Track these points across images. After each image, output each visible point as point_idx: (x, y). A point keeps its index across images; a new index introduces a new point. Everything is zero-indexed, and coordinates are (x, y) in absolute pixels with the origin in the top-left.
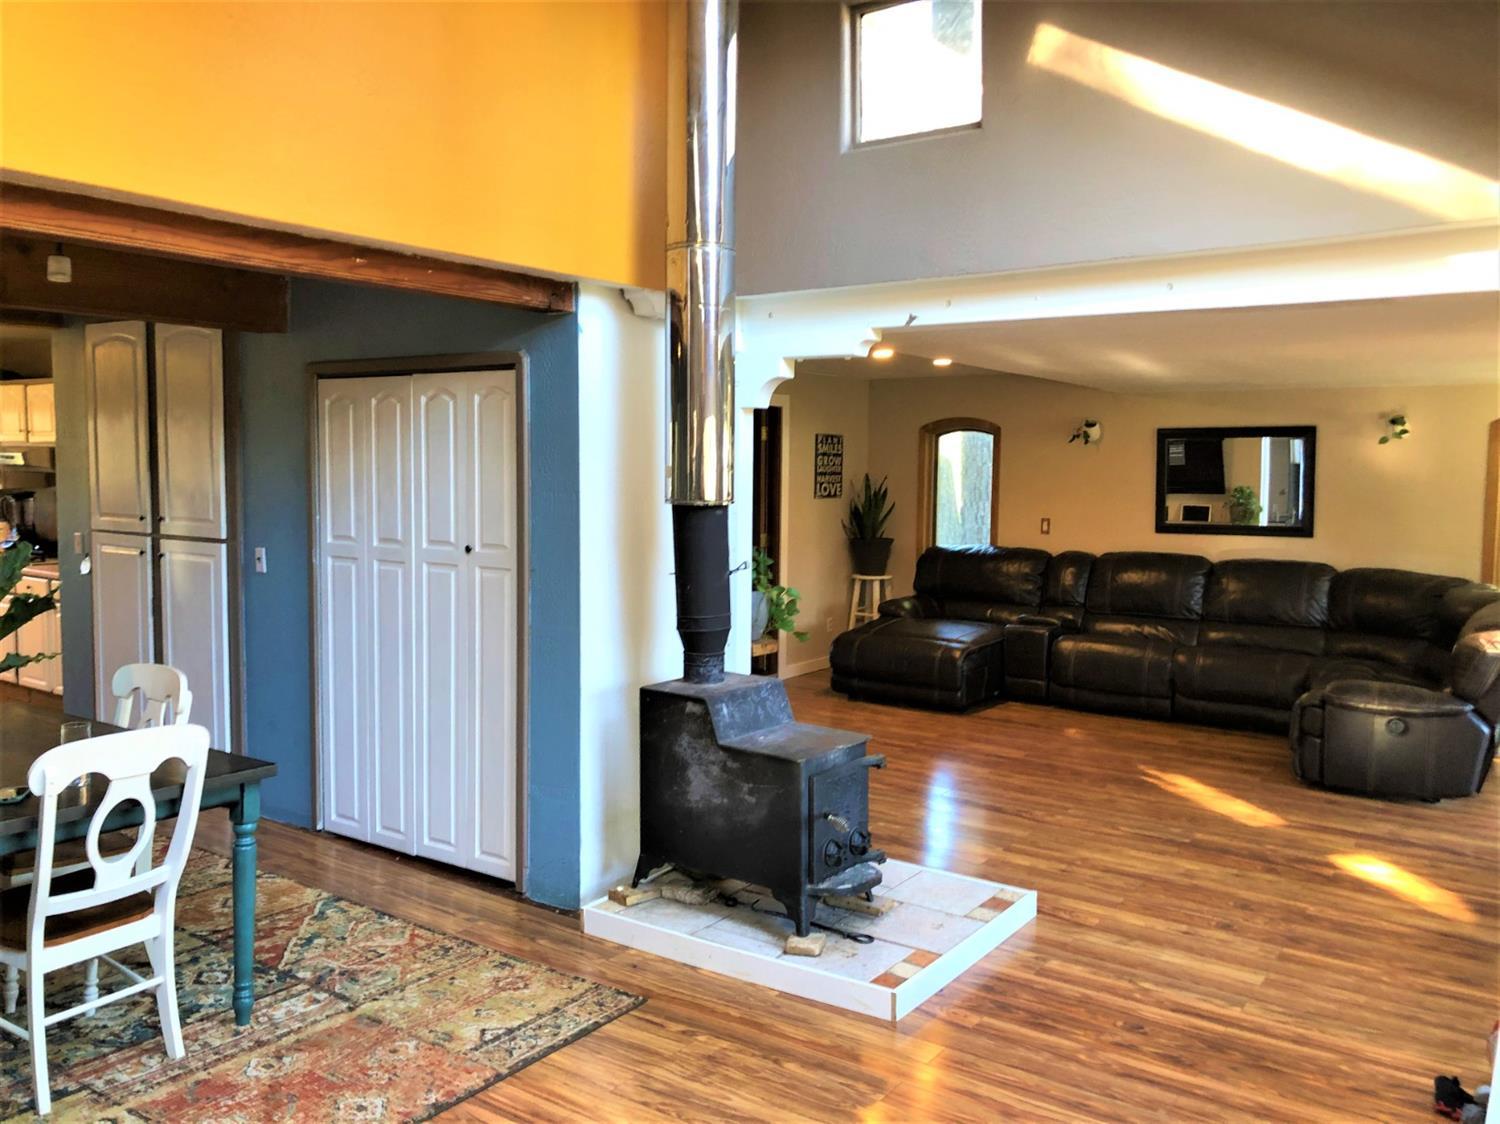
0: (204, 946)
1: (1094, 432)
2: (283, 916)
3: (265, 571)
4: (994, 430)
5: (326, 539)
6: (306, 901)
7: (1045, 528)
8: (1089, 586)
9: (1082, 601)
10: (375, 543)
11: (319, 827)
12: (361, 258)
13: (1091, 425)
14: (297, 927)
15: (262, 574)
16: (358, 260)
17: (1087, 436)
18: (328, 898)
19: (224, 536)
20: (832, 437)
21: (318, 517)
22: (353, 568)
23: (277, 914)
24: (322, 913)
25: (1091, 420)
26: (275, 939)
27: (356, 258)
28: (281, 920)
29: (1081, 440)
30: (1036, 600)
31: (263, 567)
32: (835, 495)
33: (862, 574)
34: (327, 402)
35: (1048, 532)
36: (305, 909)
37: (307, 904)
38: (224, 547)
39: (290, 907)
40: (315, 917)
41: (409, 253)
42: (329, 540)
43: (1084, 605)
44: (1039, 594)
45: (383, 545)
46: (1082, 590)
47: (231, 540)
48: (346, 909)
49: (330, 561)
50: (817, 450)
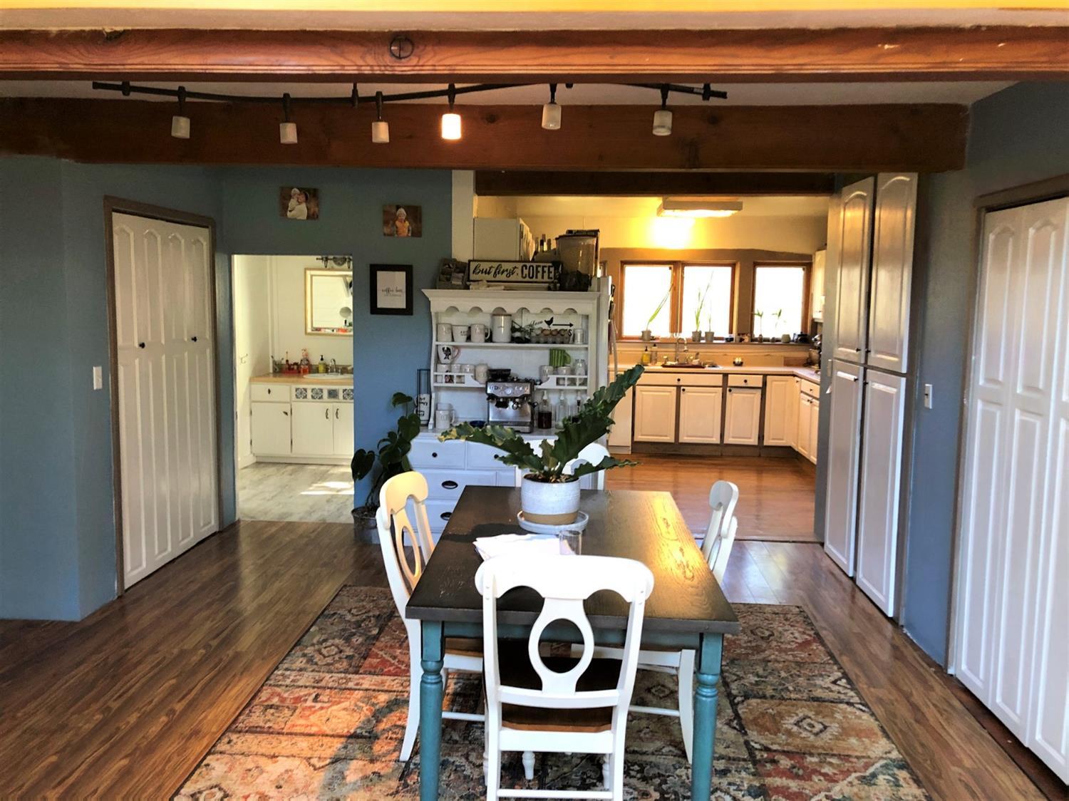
0: (744, 760)
2: (834, 761)
3: (931, 407)
5: (978, 382)
6: (870, 753)
10: (1019, 390)
11: (951, 671)
12: (890, 43)
14: (836, 781)
15: (929, 409)
16: (887, 47)
18: (893, 761)
19: (904, 371)
21: (973, 358)
22: (998, 414)
23: (833, 755)
24: (874, 775)
26: (807, 785)
27: (885, 44)
28: (830, 764)
31: (929, 403)
34: (992, 237)
36: (862, 763)
37: (869, 757)
38: (903, 380)
39: (850, 753)
40: (864, 777)
41: (968, 25)
42: (981, 382)
45: (1027, 394)
47: (910, 376)
48: (902, 782)
49: (980, 405)
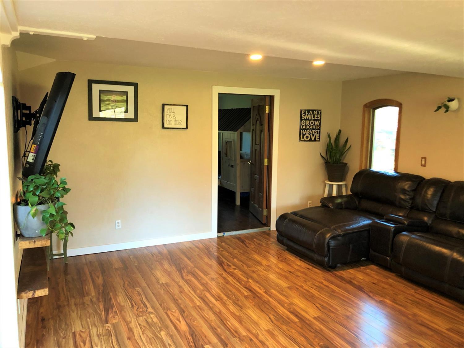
1: (454, 105)
4: (399, 105)
7: (423, 163)
8: (440, 201)
9: (434, 210)
13: (451, 100)
17: (447, 108)
20: (313, 111)
25: (451, 97)
29: (443, 109)
30: (408, 205)
32: (315, 140)
33: (330, 181)
35: (424, 166)
43: (435, 212)
44: (411, 202)
46: (435, 203)
50: (301, 117)
